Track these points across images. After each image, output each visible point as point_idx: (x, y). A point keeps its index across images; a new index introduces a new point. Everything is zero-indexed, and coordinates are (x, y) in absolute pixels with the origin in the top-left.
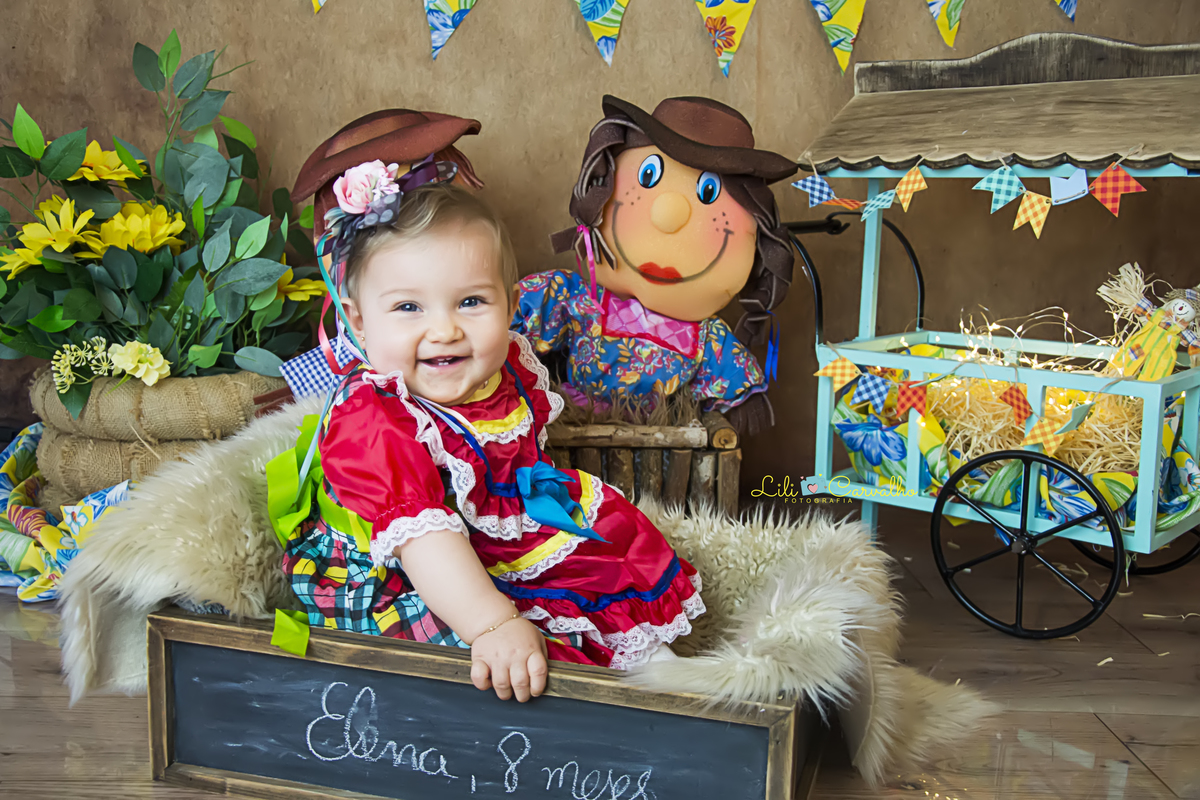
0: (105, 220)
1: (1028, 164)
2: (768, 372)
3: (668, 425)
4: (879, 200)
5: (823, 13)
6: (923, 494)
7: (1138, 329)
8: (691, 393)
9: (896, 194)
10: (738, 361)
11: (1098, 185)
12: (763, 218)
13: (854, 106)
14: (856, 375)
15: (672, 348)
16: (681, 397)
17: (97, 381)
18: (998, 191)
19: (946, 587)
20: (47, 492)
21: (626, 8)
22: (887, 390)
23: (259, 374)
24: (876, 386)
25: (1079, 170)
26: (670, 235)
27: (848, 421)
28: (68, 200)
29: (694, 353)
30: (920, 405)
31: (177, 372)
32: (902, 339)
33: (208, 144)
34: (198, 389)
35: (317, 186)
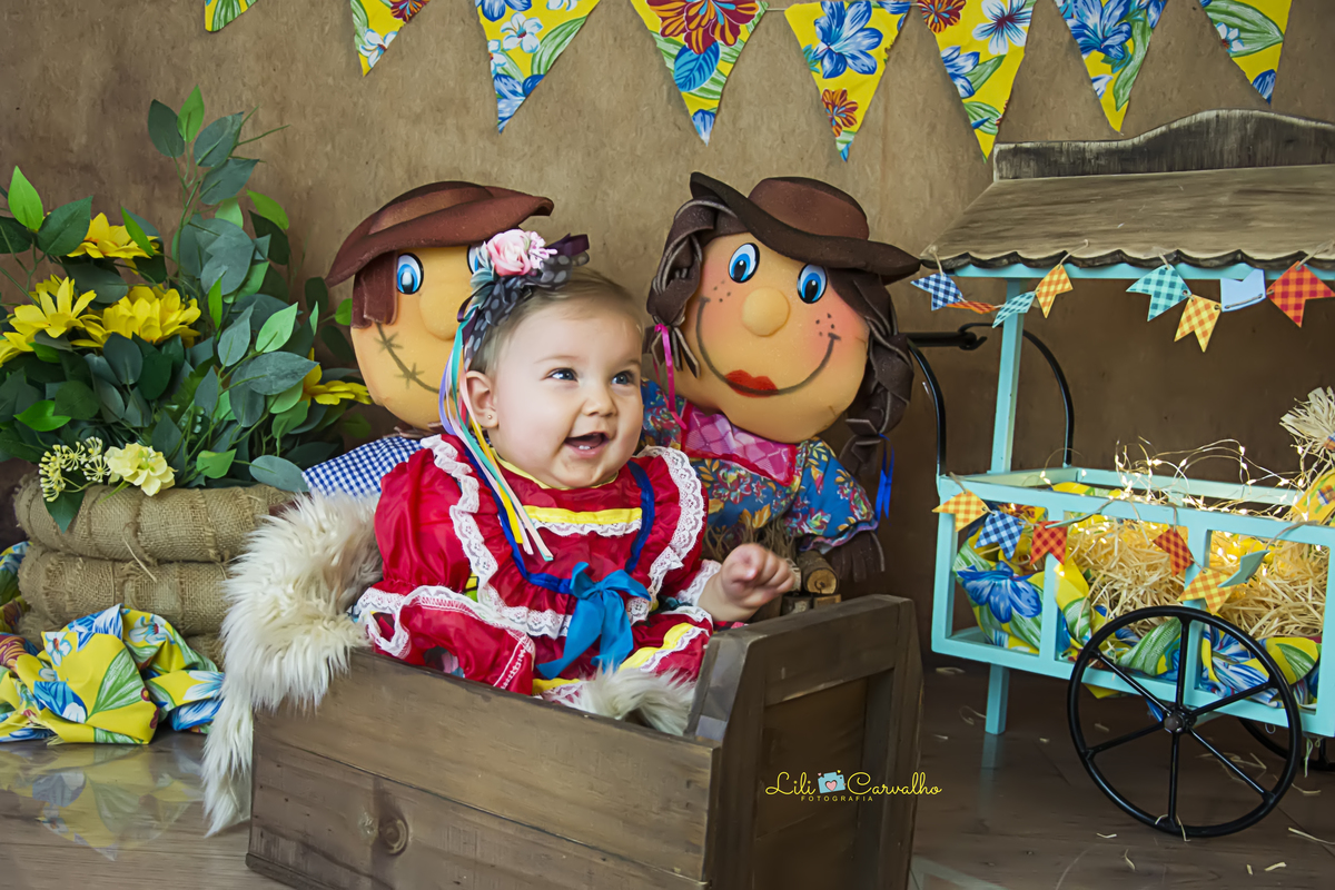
0: (109, 305)
1: (1195, 263)
2: (879, 508)
4: (1015, 303)
5: (964, 87)
6: (1060, 658)
8: (785, 528)
9: (1036, 297)
10: (842, 492)
11: (1278, 289)
12: (876, 322)
13: (992, 194)
14: (983, 513)
15: (764, 473)
16: (773, 532)
17: (90, 489)
18: (1158, 295)
19: (1085, 771)
20: (28, 619)
21: (728, 78)
22: (1020, 532)
23: (278, 488)
24: (1007, 526)
25: (1255, 270)
26: (764, 339)
27: (973, 568)
28: (67, 279)
29: (790, 480)
30: (1059, 550)
31: (182, 482)
32: (1043, 474)
33: (230, 220)
34: (205, 502)
35: (357, 266)
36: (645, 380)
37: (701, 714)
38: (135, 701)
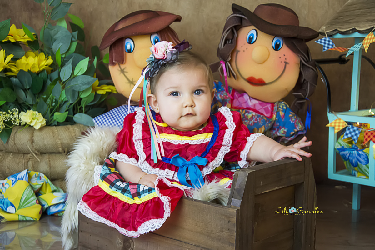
0: (18, 59)
2: (306, 125)
4: (359, 48)
9: (362, 45)
10: (292, 120)
12: (303, 57)
13: (348, 5)
14: (345, 126)
15: (262, 114)
17: (15, 127)
22: (360, 133)
24: (354, 131)
26: (260, 65)
27: (343, 147)
28: (2, 50)
29: (272, 116)
30: (374, 139)
31: (49, 124)
32: (370, 111)
33: (63, 26)
34: (57, 131)
35: (110, 43)
36: (217, 81)
37: (232, 198)
38: (34, 204)
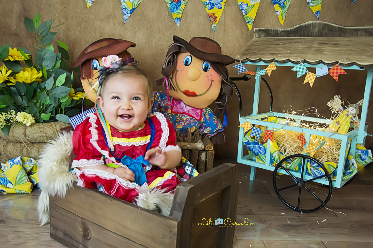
1: (309, 63)
2: (224, 125)
3: (192, 142)
4: (261, 72)
5: (244, 12)
6: (271, 165)
7: (339, 116)
8: (199, 131)
9: (266, 71)
10: (214, 122)
11: (332, 71)
12: (224, 76)
13: (253, 42)
14: (252, 127)
15: (194, 117)
16: (196, 133)
17: (13, 124)
18: (299, 71)
21: (184, 9)
22: (261, 133)
23: (63, 122)
24: (258, 131)
25: (325, 66)
26: (193, 81)
27: (248, 141)
28: (5, 65)
29: (201, 119)
30: (271, 138)
31: (38, 121)
34: (43, 127)
35: (82, 62)
36: (161, 92)
37: (174, 210)
38: (26, 182)
